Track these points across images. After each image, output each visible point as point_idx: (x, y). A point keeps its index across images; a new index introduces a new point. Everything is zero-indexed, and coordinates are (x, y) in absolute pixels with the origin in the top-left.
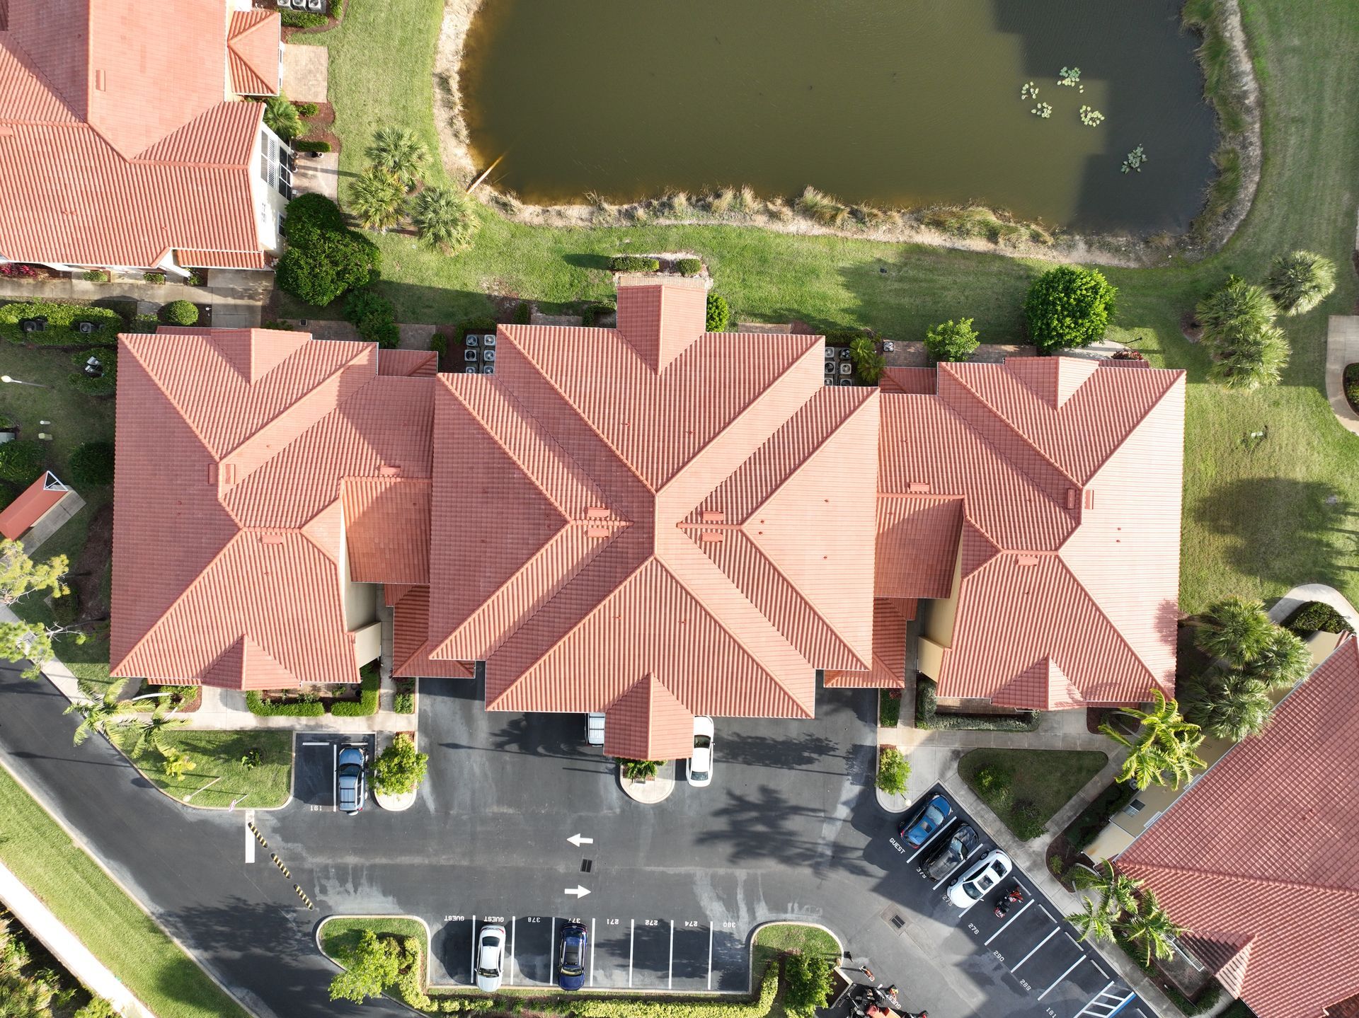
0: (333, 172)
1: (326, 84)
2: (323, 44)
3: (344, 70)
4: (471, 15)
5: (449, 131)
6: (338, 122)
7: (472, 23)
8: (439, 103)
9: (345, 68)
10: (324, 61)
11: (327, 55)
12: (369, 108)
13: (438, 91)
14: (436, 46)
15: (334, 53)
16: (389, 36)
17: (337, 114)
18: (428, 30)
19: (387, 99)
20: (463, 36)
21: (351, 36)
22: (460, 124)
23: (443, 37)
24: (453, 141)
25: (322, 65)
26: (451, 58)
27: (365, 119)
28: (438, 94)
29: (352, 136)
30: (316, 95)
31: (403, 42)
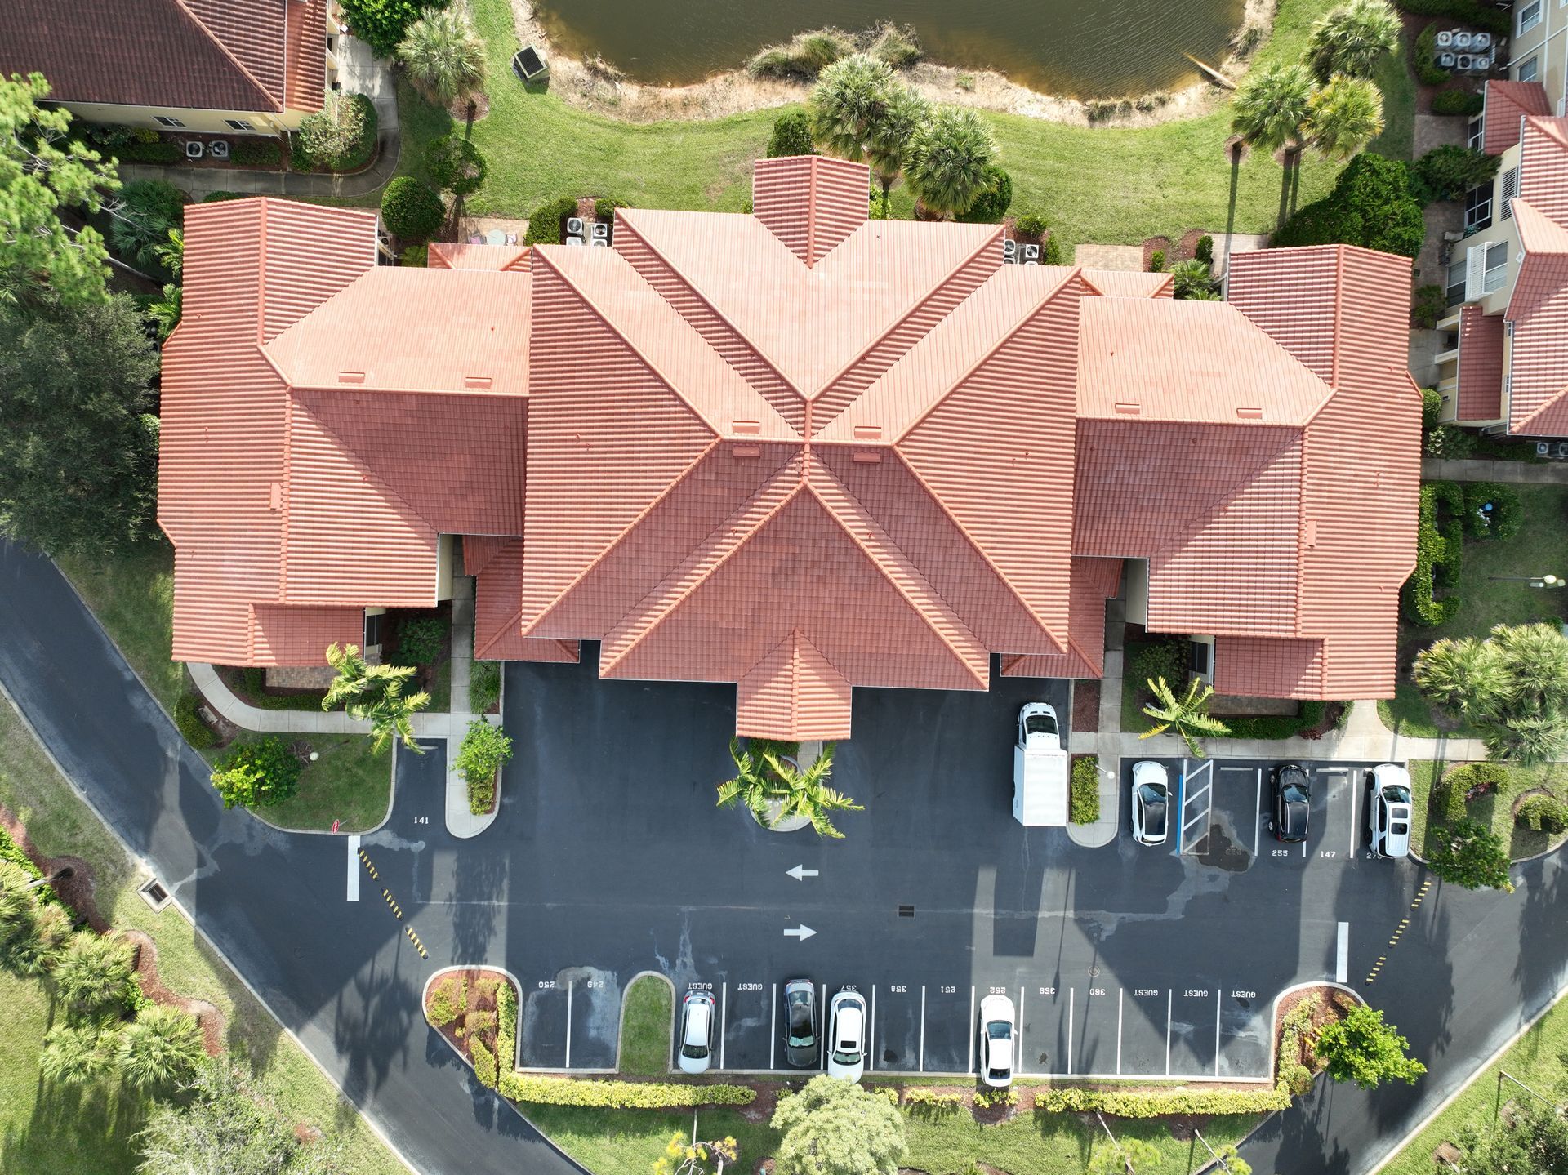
0: (1228, 240)
1: (1121, 247)
2: (1072, 250)
3: (1103, 225)
4: (1014, 86)
5: (1159, 112)
6: (1167, 232)
7: (1022, 85)
8: (1126, 123)
9: (1099, 224)
10: (1094, 248)
11: (1085, 245)
12: (1145, 196)
13: (1111, 124)
14: (1059, 124)
15: (1082, 237)
16: (1056, 174)
17: (1157, 234)
18: (1043, 131)
19: (1132, 178)
20: (1039, 95)
21: (1062, 216)
22: (1148, 99)
23: (1045, 116)
24: (1171, 107)
25: (1098, 252)
26: (1067, 109)
27: (1160, 201)
28: (1114, 123)
29: (1182, 217)
30: (1134, 259)
31: (1060, 157)
